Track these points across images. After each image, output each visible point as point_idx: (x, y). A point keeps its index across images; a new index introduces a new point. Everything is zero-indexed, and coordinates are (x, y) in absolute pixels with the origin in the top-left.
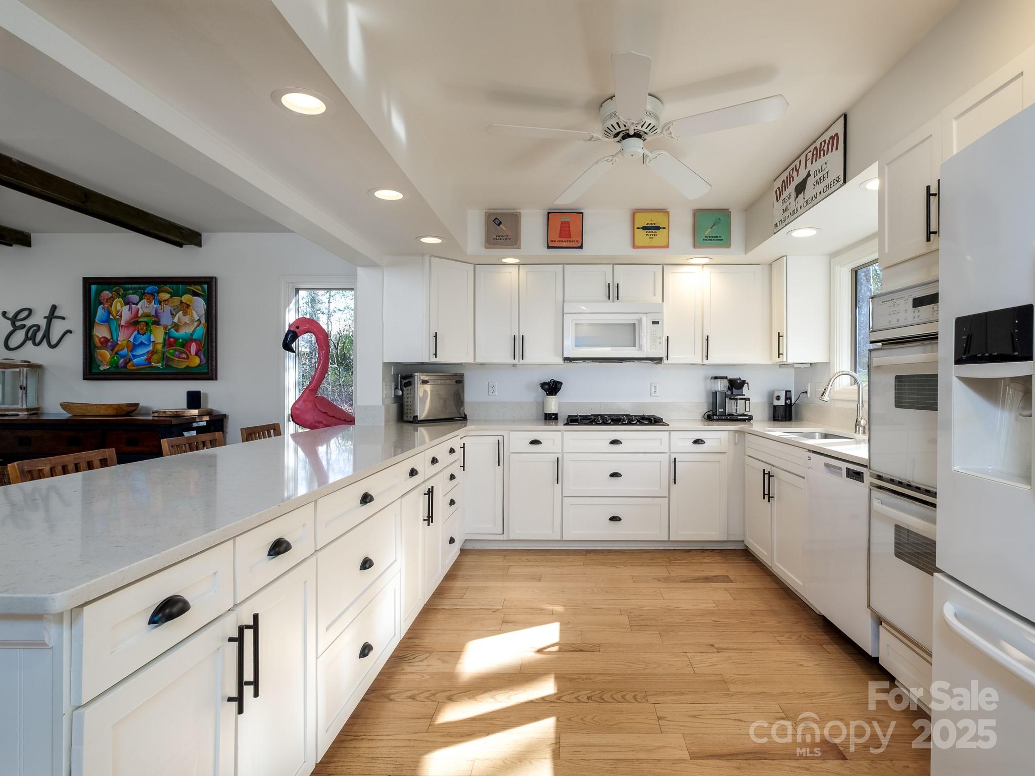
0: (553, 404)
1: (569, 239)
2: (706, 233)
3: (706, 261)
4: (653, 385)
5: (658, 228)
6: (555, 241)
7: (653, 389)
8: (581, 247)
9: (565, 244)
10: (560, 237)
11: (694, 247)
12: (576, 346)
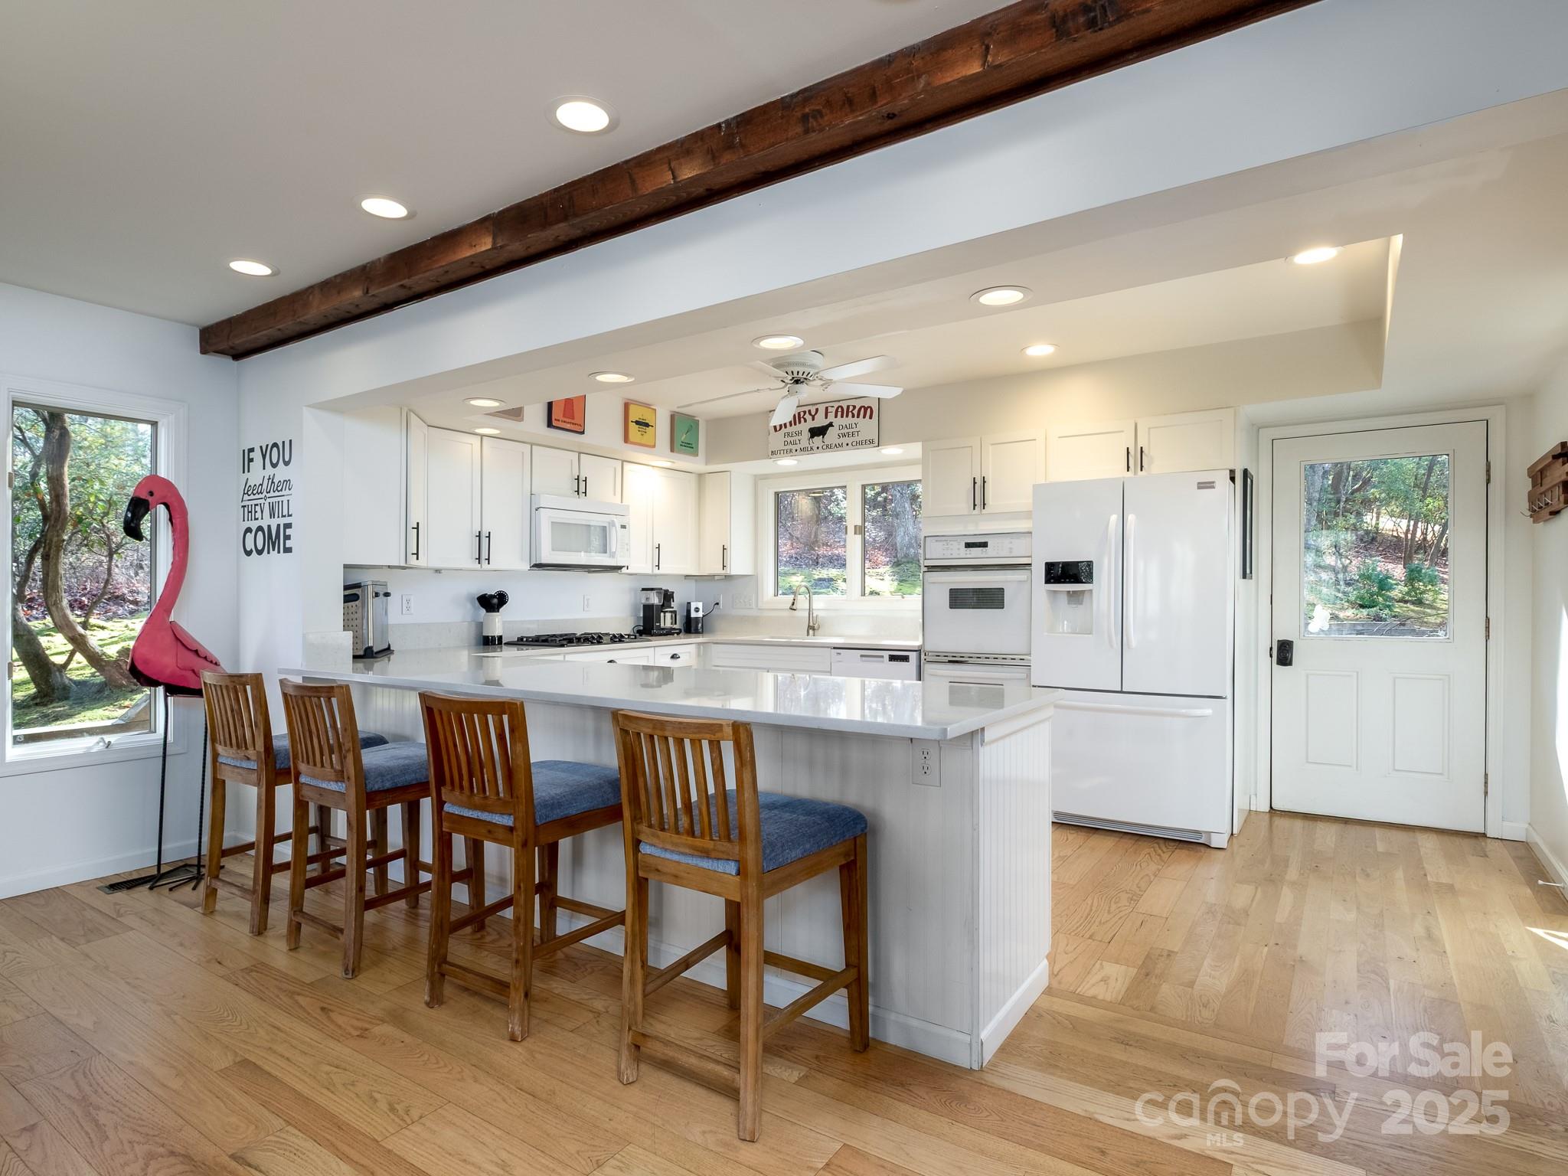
0: (497, 624)
1: (573, 421)
2: (683, 439)
3: (668, 465)
4: (586, 597)
5: (647, 425)
6: (559, 420)
7: (586, 603)
8: (583, 433)
9: (568, 426)
10: (564, 416)
11: (672, 450)
12: (553, 550)
